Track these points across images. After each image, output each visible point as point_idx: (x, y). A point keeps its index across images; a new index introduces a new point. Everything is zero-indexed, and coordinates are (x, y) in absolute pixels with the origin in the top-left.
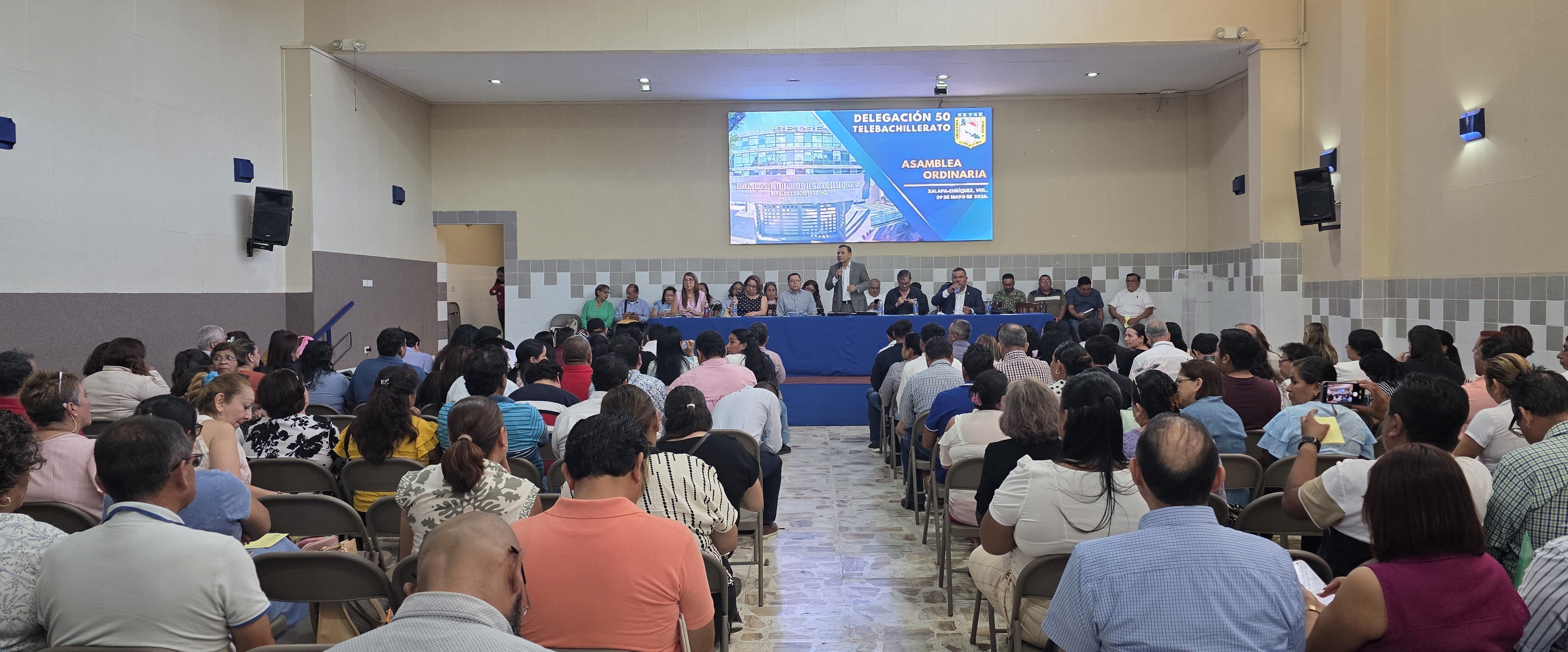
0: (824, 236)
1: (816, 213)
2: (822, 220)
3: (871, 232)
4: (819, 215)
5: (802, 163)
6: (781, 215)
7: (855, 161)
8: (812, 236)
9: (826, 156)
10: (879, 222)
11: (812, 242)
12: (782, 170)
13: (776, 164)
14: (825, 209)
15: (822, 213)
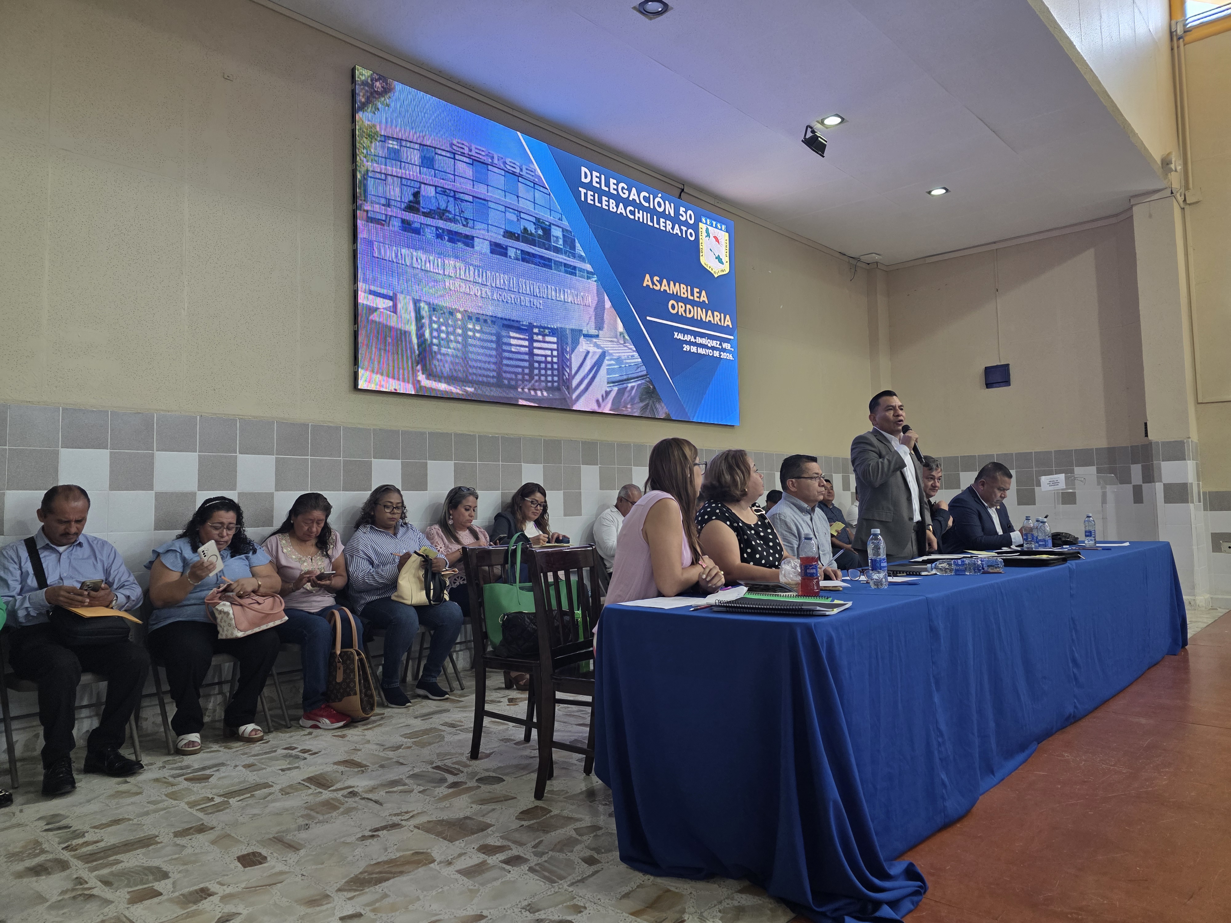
0: (539, 393)
2: (536, 358)
3: (608, 393)
4: (531, 348)
5: (501, 231)
6: (464, 335)
7: (583, 254)
8: (520, 390)
9: (540, 232)
10: (616, 376)
11: (521, 402)
12: (467, 236)
13: (453, 221)
14: (540, 338)
15: (535, 344)
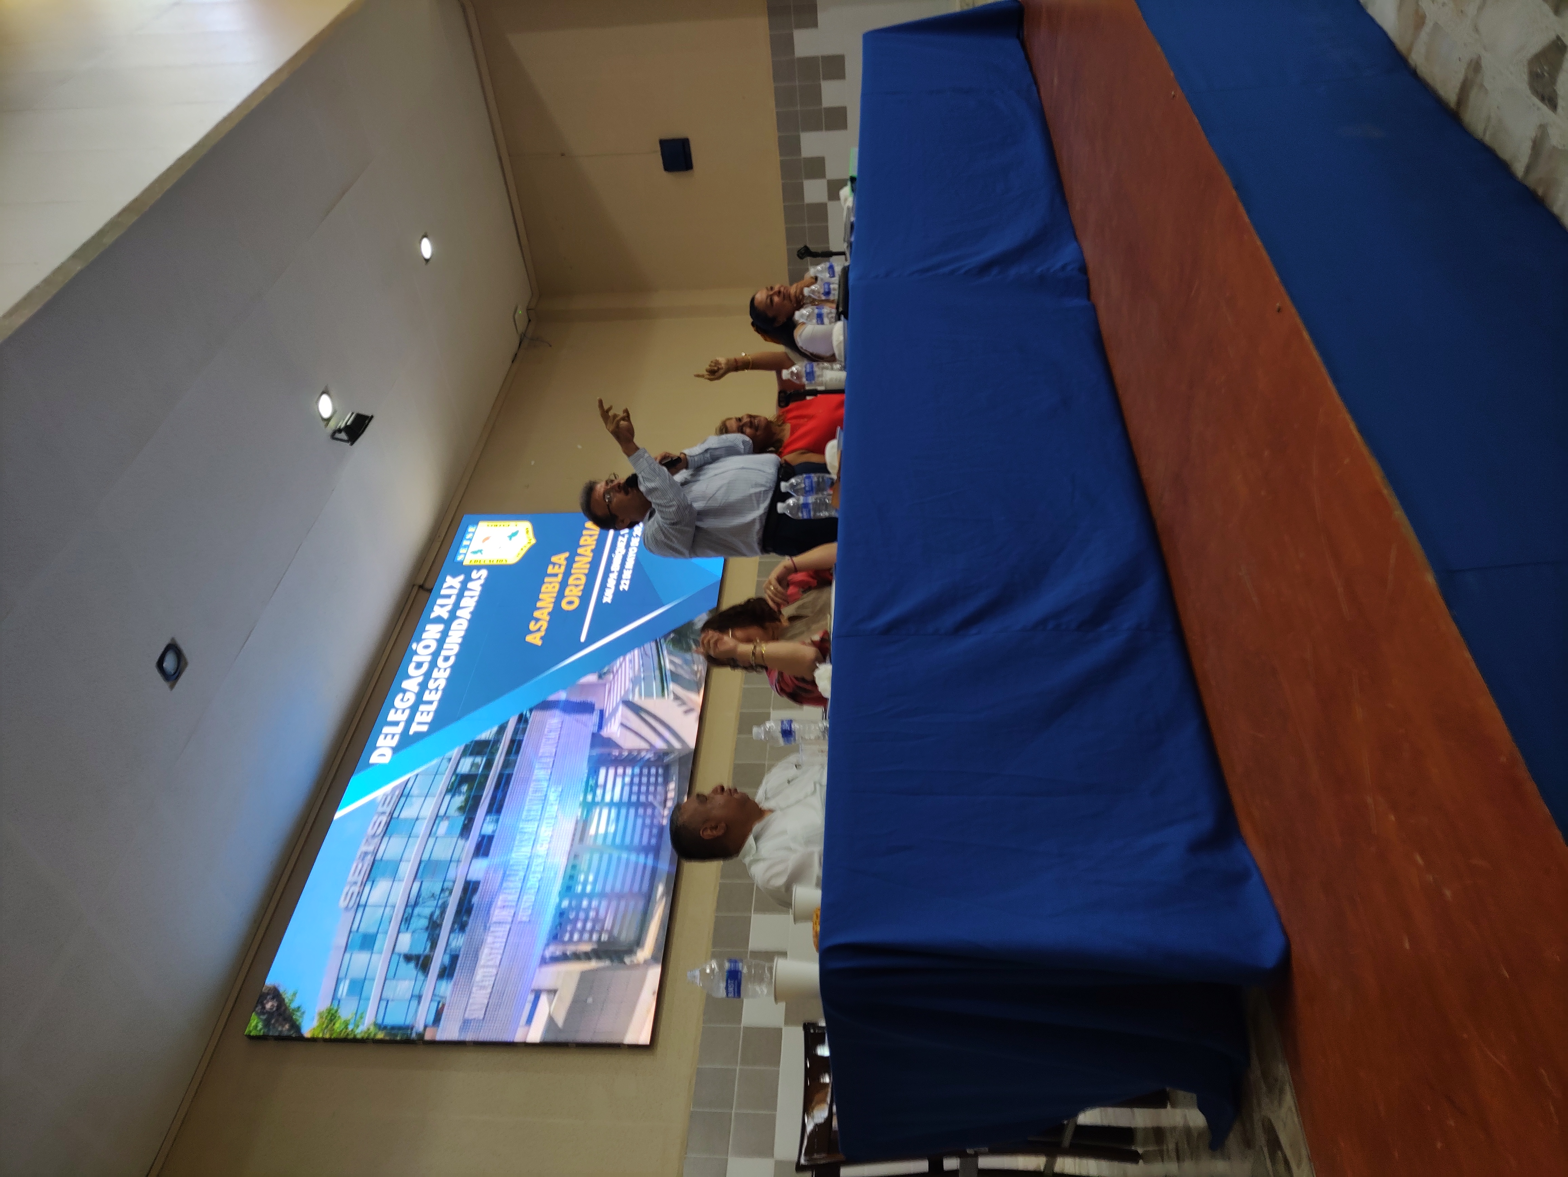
1: (605, 811)
2: (625, 799)
4: (611, 805)
5: (461, 842)
6: (591, 897)
7: (495, 729)
9: (465, 788)
10: (655, 686)
12: (465, 891)
